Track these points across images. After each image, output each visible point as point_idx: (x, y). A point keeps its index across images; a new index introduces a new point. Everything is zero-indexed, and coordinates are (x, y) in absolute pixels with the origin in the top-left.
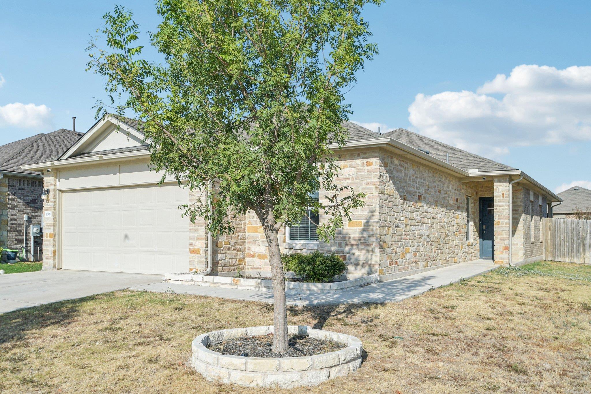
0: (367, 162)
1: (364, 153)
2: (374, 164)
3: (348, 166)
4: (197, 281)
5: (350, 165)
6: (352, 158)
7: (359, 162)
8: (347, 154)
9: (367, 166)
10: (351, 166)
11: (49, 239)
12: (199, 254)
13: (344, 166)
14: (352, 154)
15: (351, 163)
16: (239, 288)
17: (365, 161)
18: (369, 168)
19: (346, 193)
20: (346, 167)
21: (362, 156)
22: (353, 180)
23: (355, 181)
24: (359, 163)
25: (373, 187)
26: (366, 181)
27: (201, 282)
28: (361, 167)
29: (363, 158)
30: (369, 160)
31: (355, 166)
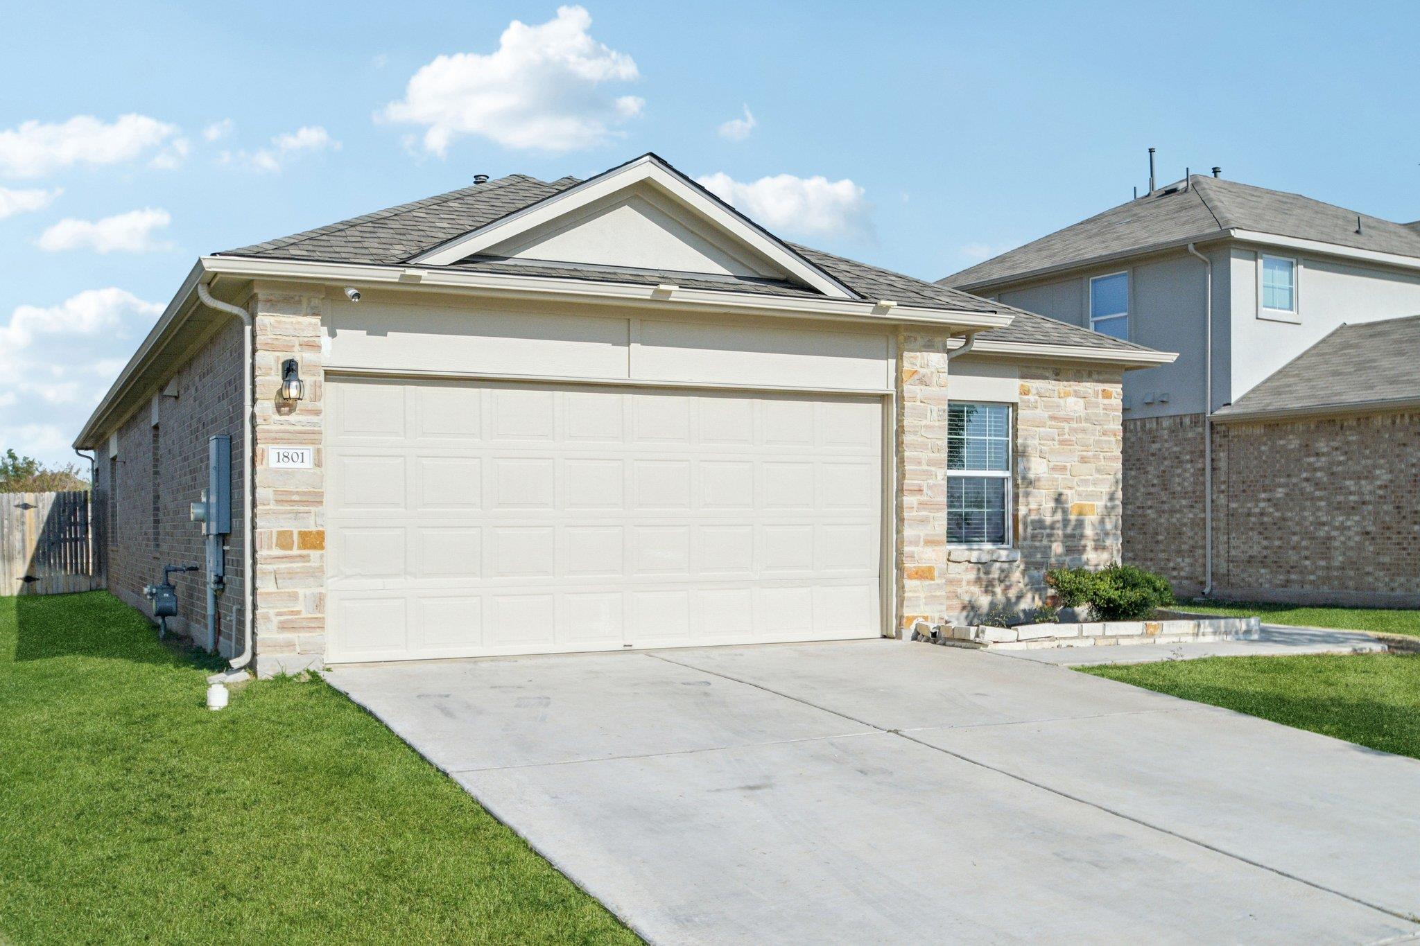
0: (1104, 391)
1: (1099, 373)
2: (1114, 394)
3: (1072, 392)
4: (1065, 638)
5: (1075, 391)
6: (1078, 377)
7: (1089, 387)
8: (1069, 370)
9: (1103, 397)
10: (1077, 394)
11: (295, 552)
12: (932, 579)
13: (1065, 393)
14: (1079, 371)
15: (1076, 388)
16: (1159, 641)
17: (1100, 387)
18: (1106, 401)
19: (1069, 447)
20: (1067, 395)
21: (1095, 376)
22: (1081, 422)
23: (1084, 425)
24: (1090, 391)
25: (1113, 439)
26: (1101, 427)
27: (1074, 638)
28: (1093, 399)
29: (1098, 381)
30: (1107, 387)
31: (1085, 395)
